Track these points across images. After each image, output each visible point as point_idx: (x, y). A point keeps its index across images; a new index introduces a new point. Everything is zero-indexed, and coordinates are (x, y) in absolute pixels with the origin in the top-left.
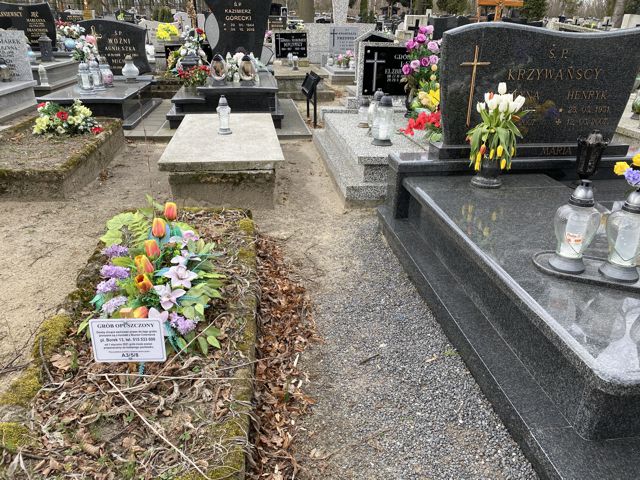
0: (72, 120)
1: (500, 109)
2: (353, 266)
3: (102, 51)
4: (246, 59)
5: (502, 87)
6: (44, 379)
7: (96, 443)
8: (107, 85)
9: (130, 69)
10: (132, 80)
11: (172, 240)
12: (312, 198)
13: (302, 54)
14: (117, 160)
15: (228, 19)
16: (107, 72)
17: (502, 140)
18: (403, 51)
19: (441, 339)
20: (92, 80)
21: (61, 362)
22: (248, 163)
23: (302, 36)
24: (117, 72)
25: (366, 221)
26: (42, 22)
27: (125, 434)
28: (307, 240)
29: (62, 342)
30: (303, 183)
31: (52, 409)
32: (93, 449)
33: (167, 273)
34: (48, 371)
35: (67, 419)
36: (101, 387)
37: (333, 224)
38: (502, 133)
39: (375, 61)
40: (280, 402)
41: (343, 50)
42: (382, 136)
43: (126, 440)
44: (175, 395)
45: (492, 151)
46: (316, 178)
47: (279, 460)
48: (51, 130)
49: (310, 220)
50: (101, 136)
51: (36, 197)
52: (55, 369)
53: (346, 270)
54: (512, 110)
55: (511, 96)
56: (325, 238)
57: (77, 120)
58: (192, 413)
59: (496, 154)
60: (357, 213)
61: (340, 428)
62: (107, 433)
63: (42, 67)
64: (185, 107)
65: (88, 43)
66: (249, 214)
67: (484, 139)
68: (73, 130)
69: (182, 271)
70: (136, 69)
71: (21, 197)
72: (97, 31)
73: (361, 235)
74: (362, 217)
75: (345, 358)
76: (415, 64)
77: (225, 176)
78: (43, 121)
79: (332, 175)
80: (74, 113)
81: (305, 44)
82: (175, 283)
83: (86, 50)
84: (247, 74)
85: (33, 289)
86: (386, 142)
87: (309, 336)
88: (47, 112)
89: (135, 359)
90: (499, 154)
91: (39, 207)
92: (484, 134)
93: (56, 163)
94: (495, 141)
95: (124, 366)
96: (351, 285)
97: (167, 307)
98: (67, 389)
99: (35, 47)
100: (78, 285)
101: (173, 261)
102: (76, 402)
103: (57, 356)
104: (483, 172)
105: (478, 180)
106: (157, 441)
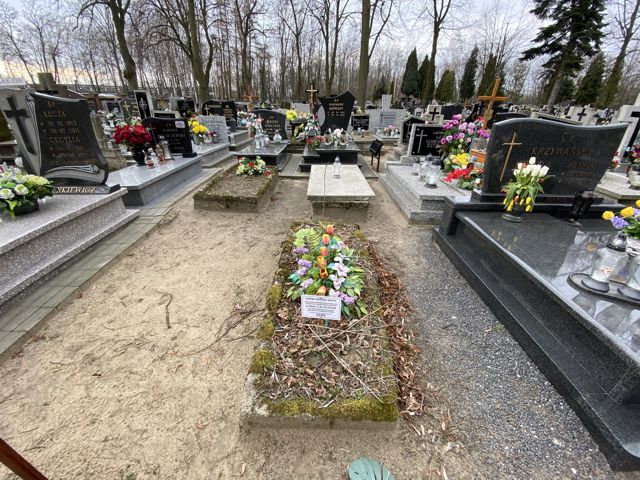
0: (256, 168)
1: (533, 174)
2: (421, 262)
3: (264, 128)
4: (343, 133)
5: (533, 160)
6: (276, 325)
7: (311, 369)
8: (267, 146)
9: (278, 137)
10: (278, 144)
11: (333, 247)
12: (386, 217)
13: (366, 128)
14: (277, 189)
15: (330, 109)
16: (267, 139)
17: (531, 193)
18: (440, 129)
19: (491, 317)
20: (260, 144)
21: (283, 314)
22: (355, 197)
23: (367, 117)
24: (271, 139)
25: (422, 233)
26: (230, 111)
27: (325, 364)
28: (389, 244)
29: (280, 302)
30: (379, 207)
31: (282, 343)
32: (311, 372)
33: (334, 267)
34: (277, 320)
35: (293, 350)
36: (306, 332)
37: (403, 234)
38: (531, 189)
39: (421, 135)
40: (402, 349)
41: (387, 125)
42: (431, 182)
43: (326, 368)
44: (348, 343)
45: (522, 201)
46: (385, 204)
47: (410, 389)
48: (246, 172)
49: (389, 231)
50: (270, 176)
51: (244, 211)
52: (280, 318)
53: (417, 264)
54: (541, 175)
55: (539, 166)
56: (400, 242)
57: (259, 167)
58: (359, 355)
59: (525, 202)
60: (416, 228)
61: (440, 370)
62: (315, 361)
63: (232, 135)
64: (310, 160)
65: (257, 123)
66: (358, 227)
67: (518, 192)
68: (256, 173)
69: (341, 266)
70: (280, 137)
71: (237, 210)
72: (262, 117)
73: (421, 242)
74: (420, 230)
75: (432, 323)
76: (449, 138)
77: (342, 204)
78: (242, 168)
79: (396, 203)
80: (256, 164)
81: (368, 123)
82: (340, 274)
83: (257, 127)
84: (343, 141)
85: (253, 265)
86: (434, 186)
87: (407, 307)
88: (243, 163)
89: (323, 318)
90: (527, 202)
91: (246, 216)
92: (517, 189)
93: (253, 193)
94: (525, 194)
95: (317, 321)
96: (423, 275)
97: (338, 288)
98: (288, 331)
99: (228, 124)
100: (280, 267)
101: (336, 259)
102: (295, 340)
103: (280, 310)
104: (513, 212)
105: (507, 216)
106: (345, 372)
